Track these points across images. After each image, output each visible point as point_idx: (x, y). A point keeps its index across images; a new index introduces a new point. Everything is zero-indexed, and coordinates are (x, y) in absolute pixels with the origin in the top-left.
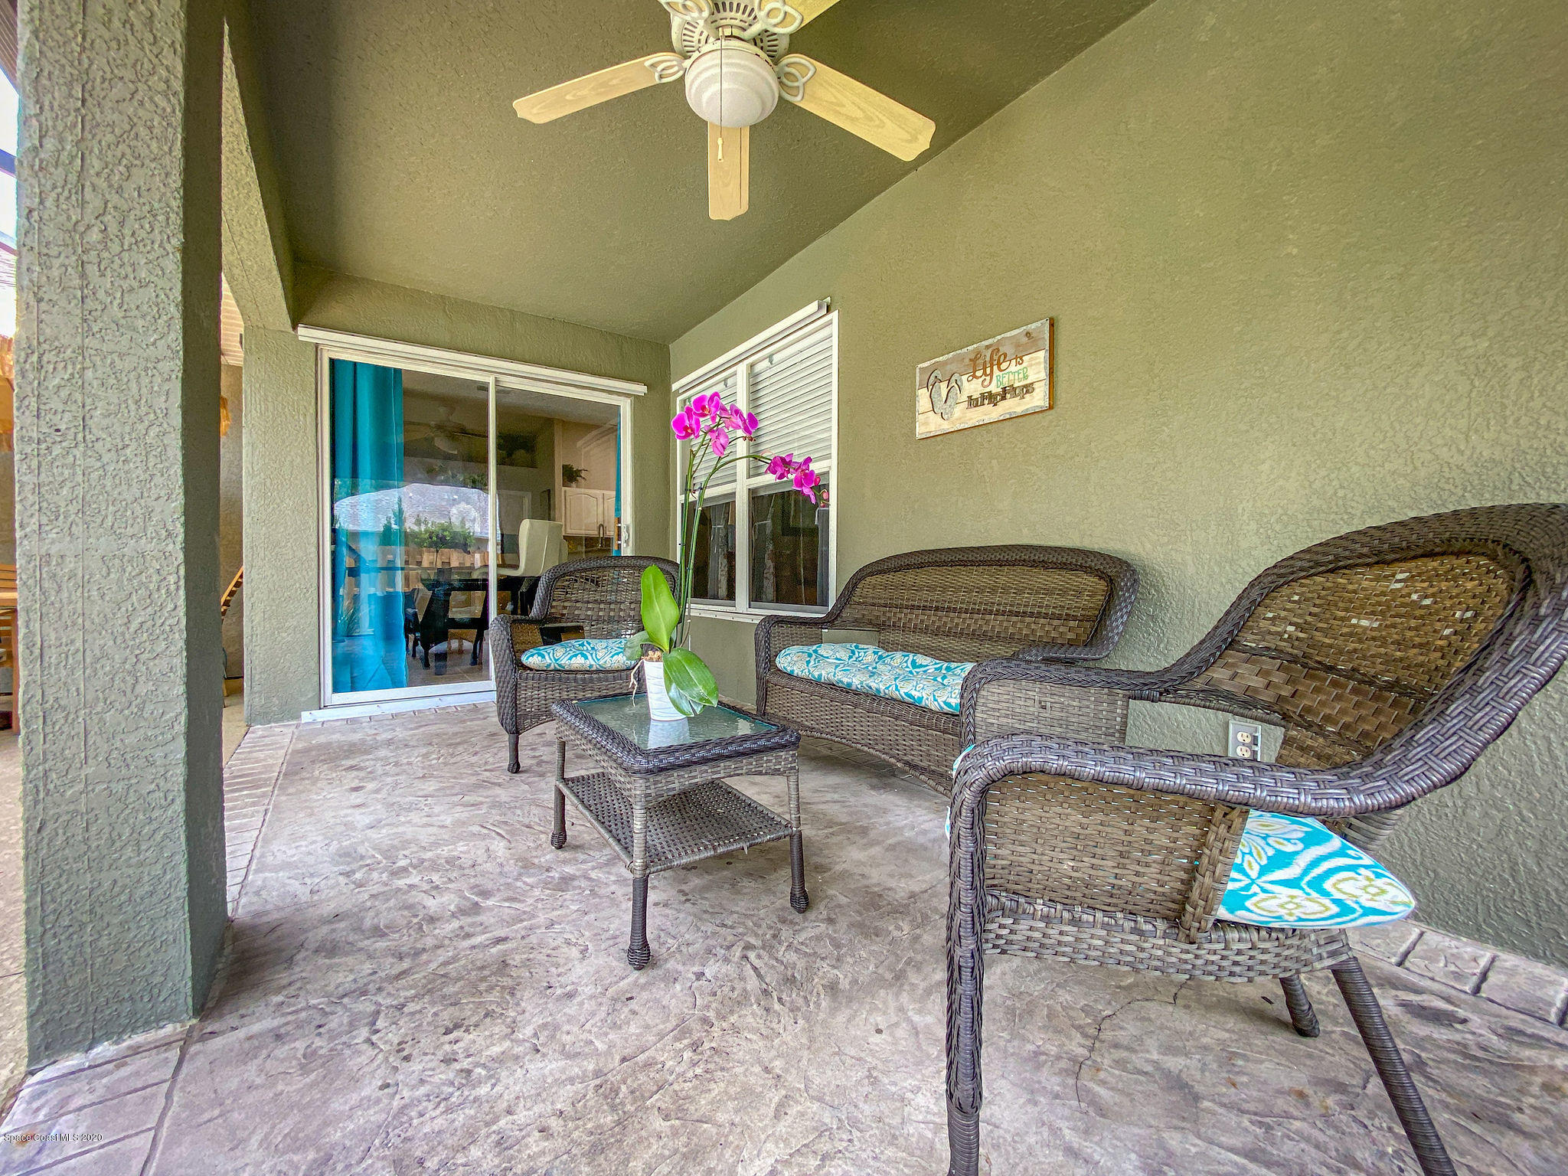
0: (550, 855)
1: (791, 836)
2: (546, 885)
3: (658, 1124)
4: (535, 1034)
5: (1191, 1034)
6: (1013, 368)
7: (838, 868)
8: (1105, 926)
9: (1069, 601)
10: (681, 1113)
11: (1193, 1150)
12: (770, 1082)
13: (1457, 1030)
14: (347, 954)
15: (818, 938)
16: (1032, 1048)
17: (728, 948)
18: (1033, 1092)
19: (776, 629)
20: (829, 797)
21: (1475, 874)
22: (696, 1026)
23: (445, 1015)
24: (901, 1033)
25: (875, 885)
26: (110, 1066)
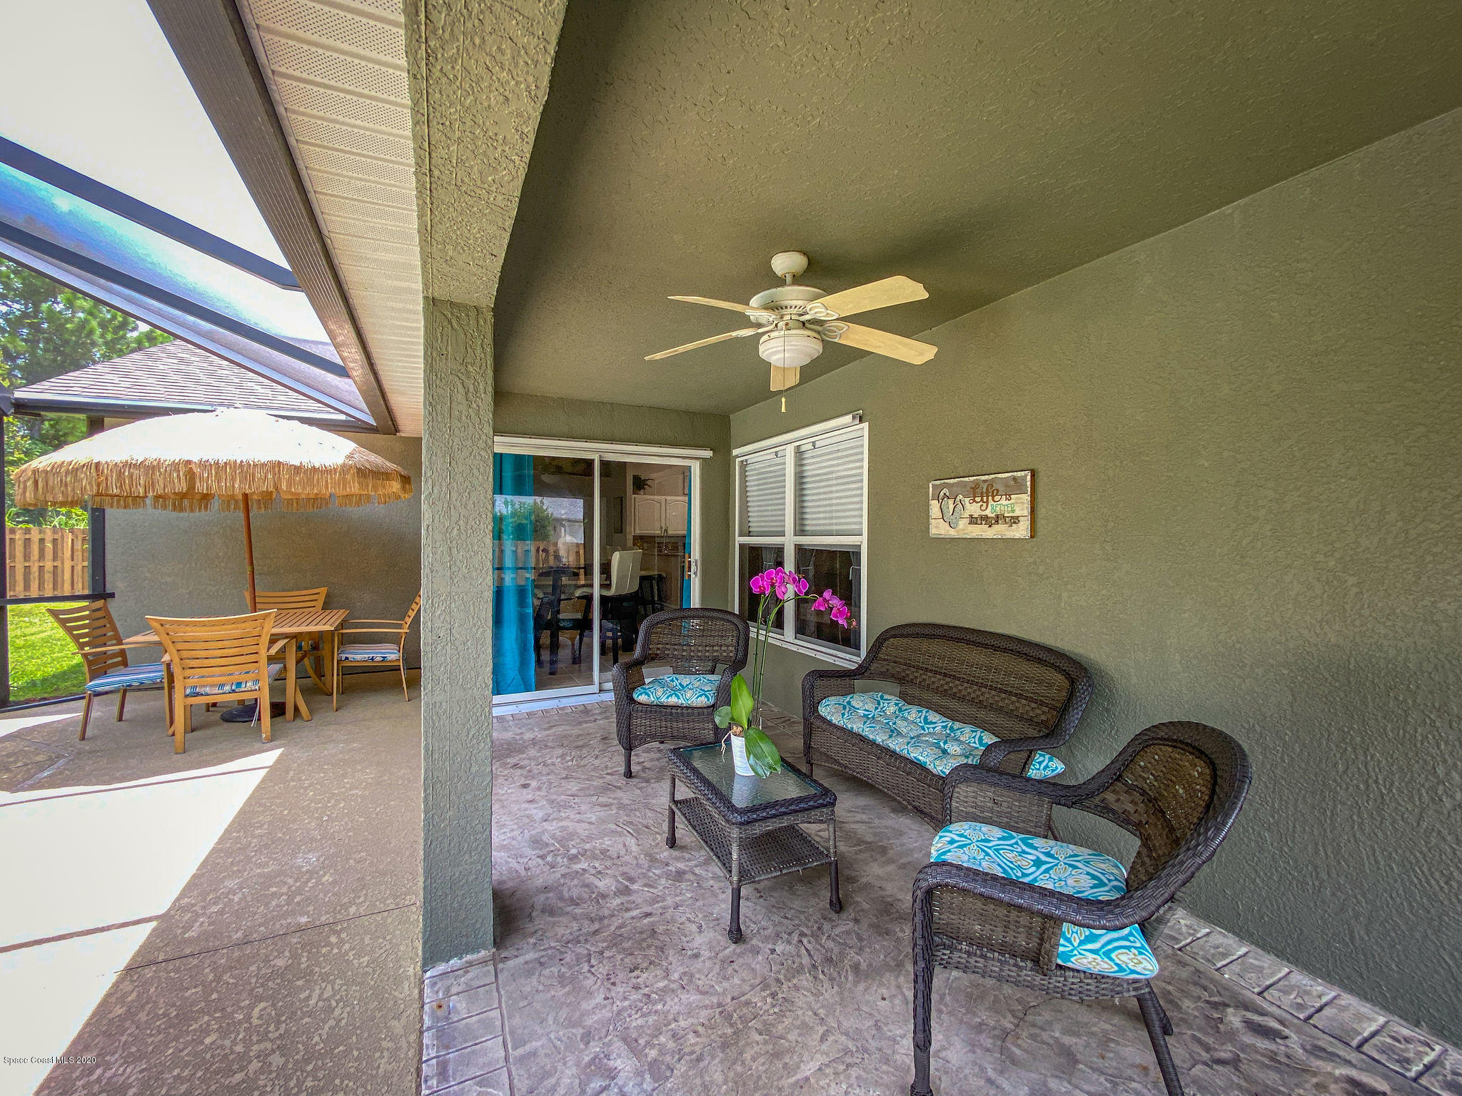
0: (666, 853)
1: (830, 863)
2: (668, 875)
3: (757, 1037)
4: (681, 978)
5: (1086, 1024)
6: (1004, 502)
7: (864, 880)
8: (999, 960)
9: (1042, 690)
10: (768, 1032)
11: (1064, 1090)
12: (818, 1021)
13: (1276, 1042)
14: (561, 915)
15: (848, 933)
16: (979, 1020)
17: (790, 934)
18: (973, 1046)
19: (818, 683)
20: (860, 817)
21: (1327, 935)
22: (773, 983)
23: (627, 960)
24: (897, 1001)
25: (888, 896)
26: (461, 972)
